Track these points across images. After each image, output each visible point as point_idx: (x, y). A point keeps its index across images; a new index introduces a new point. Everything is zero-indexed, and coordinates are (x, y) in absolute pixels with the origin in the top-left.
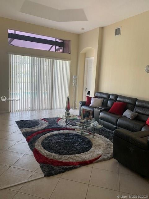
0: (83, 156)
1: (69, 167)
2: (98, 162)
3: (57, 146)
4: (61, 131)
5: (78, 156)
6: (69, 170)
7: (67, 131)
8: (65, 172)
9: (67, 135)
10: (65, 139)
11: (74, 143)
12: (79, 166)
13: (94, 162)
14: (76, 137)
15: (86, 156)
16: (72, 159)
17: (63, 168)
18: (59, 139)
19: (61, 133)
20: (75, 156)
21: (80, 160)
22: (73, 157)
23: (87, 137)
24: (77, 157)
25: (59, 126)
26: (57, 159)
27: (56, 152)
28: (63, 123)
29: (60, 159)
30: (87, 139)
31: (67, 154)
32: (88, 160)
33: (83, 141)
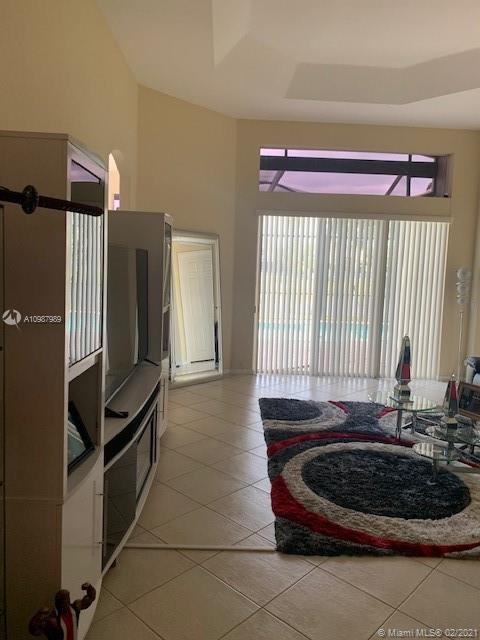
0: (414, 528)
3: (344, 481)
4: (378, 446)
5: (398, 525)
6: (351, 555)
7: (399, 447)
8: (338, 555)
9: (392, 460)
10: (379, 469)
12: (386, 551)
13: (446, 554)
14: (421, 469)
15: (426, 531)
16: (376, 527)
17: (334, 543)
18: (361, 467)
19: (375, 449)
20: (387, 522)
22: (379, 522)
23: (462, 477)
24: (395, 525)
25: (377, 430)
26: (330, 516)
27: (332, 499)
29: (337, 518)
30: (460, 482)
31: (366, 512)
32: (427, 543)
33: (441, 485)
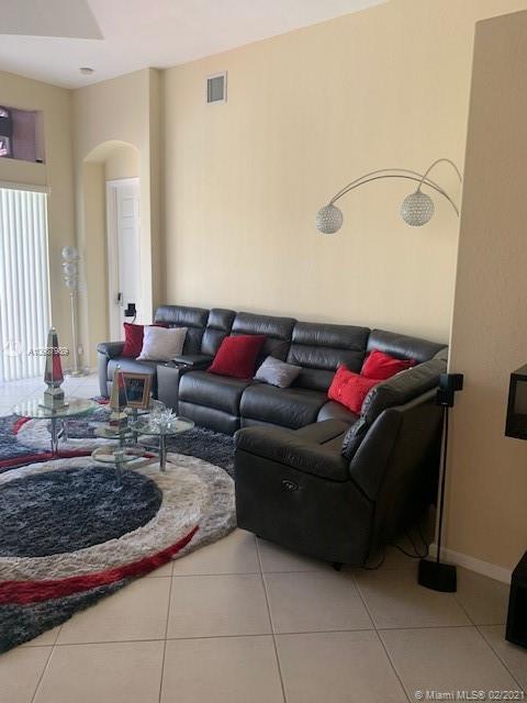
0: (132, 544)
1: (85, 594)
2: (189, 552)
3: (23, 525)
4: (35, 468)
5: (115, 548)
6: (84, 608)
7: (61, 461)
8: (70, 617)
9: (63, 477)
10: (54, 493)
11: (94, 501)
12: (120, 583)
13: (175, 556)
14: (98, 477)
15: (145, 540)
16: (93, 561)
17: (59, 606)
18: (32, 499)
19: (35, 472)
20: (102, 550)
21: (125, 559)
22: (94, 555)
23: (142, 471)
24: (111, 550)
25: (22, 449)
26: (32, 575)
27: (22, 553)
28: (37, 436)
29: (43, 572)
30: (142, 477)
31: (70, 550)
32: (152, 554)
33: (127, 488)
